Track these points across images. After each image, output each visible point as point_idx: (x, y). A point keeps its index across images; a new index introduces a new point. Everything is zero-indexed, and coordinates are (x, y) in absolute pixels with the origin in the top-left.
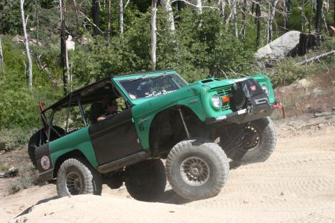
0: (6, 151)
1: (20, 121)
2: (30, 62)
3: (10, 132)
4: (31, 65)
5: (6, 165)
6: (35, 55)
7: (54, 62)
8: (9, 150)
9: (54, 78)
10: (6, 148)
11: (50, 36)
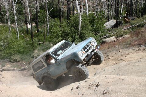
0: (17, 62)
1: (20, 52)
2: (18, 32)
3: (18, 56)
4: (18, 33)
5: (20, 67)
6: (19, 30)
7: (24, 32)
8: (19, 62)
9: (26, 37)
10: (18, 61)
11: (22, 24)
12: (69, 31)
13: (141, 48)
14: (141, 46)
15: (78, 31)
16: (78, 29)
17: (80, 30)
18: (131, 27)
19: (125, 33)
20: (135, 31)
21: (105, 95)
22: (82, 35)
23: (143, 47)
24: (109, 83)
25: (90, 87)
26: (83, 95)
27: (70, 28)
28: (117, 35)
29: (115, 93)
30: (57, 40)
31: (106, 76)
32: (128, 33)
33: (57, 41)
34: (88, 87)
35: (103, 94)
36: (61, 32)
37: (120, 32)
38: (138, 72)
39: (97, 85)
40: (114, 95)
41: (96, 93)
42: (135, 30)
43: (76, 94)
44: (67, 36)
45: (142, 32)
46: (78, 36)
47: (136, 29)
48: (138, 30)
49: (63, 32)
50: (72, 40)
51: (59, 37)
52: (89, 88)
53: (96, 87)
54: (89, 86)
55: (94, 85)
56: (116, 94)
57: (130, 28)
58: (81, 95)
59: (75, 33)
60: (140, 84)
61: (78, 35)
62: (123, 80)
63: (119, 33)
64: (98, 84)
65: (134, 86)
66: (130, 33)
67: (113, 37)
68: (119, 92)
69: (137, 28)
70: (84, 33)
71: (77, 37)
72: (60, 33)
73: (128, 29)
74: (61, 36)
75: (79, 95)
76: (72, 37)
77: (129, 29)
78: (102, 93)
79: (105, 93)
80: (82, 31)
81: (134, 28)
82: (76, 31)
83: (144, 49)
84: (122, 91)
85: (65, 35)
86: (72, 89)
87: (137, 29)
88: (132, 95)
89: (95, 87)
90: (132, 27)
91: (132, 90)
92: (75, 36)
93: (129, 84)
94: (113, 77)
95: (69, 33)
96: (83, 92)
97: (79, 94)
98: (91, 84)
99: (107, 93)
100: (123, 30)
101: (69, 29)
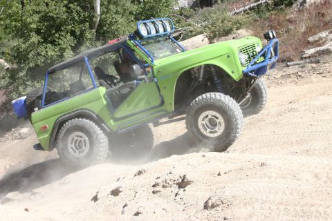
12: (64, 16)
13: (290, 70)
14: (288, 66)
15: (93, 16)
16: (93, 8)
17: (99, 12)
18: (253, 7)
19: (238, 25)
20: (265, 19)
21: (213, 211)
22: (105, 28)
23: (296, 69)
24: (219, 175)
25: (157, 189)
26: (137, 214)
27: (66, 6)
28: (214, 32)
29: (245, 204)
30: (24, 43)
31: (204, 156)
32: (246, 23)
33: (23, 46)
34: (153, 189)
35: (206, 207)
36: (36, 18)
37: (222, 22)
38: (292, 142)
39: (183, 184)
40: (243, 210)
41: (182, 207)
42: (268, 14)
43: (113, 214)
44: (57, 31)
45: (290, 21)
46: (94, 31)
47: (269, 11)
48: (275, 15)
49: (43, 19)
50: (73, 45)
51: (29, 35)
52: (154, 192)
53: (180, 187)
54: (154, 186)
55: (171, 183)
56: (250, 208)
57: (250, 9)
58: (131, 216)
59: (82, 22)
60: (316, 176)
61: (91, 28)
62: (263, 165)
63: (219, 23)
64: (183, 180)
65: (299, 182)
66: (252, 25)
67: (201, 37)
68: (257, 199)
69: (273, 9)
70: (111, 24)
71: (88, 35)
72: (33, 21)
73: (245, 11)
74: (38, 32)
75: (125, 216)
76: (73, 33)
77: (248, 14)
78: (202, 205)
79: (213, 206)
80: (104, 16)
81: (263, 8)
82: (87, 14)
83: (300, 74)
84: (264, 198)
85: (50, 27)
86: (95, 199)
87: (273, 12)
88: (297, 208)
89: (175, 189)
90: (258, 6)
91: (295, 194)
92: (82, 32)
93: (284, 178)
94: (230, 158)
95: (64, 23)
96: (137, 206)
97: (123, 213)
98: (159, 181)
99: (218, 205)
100: (230, 14)
101: (64, 9)
